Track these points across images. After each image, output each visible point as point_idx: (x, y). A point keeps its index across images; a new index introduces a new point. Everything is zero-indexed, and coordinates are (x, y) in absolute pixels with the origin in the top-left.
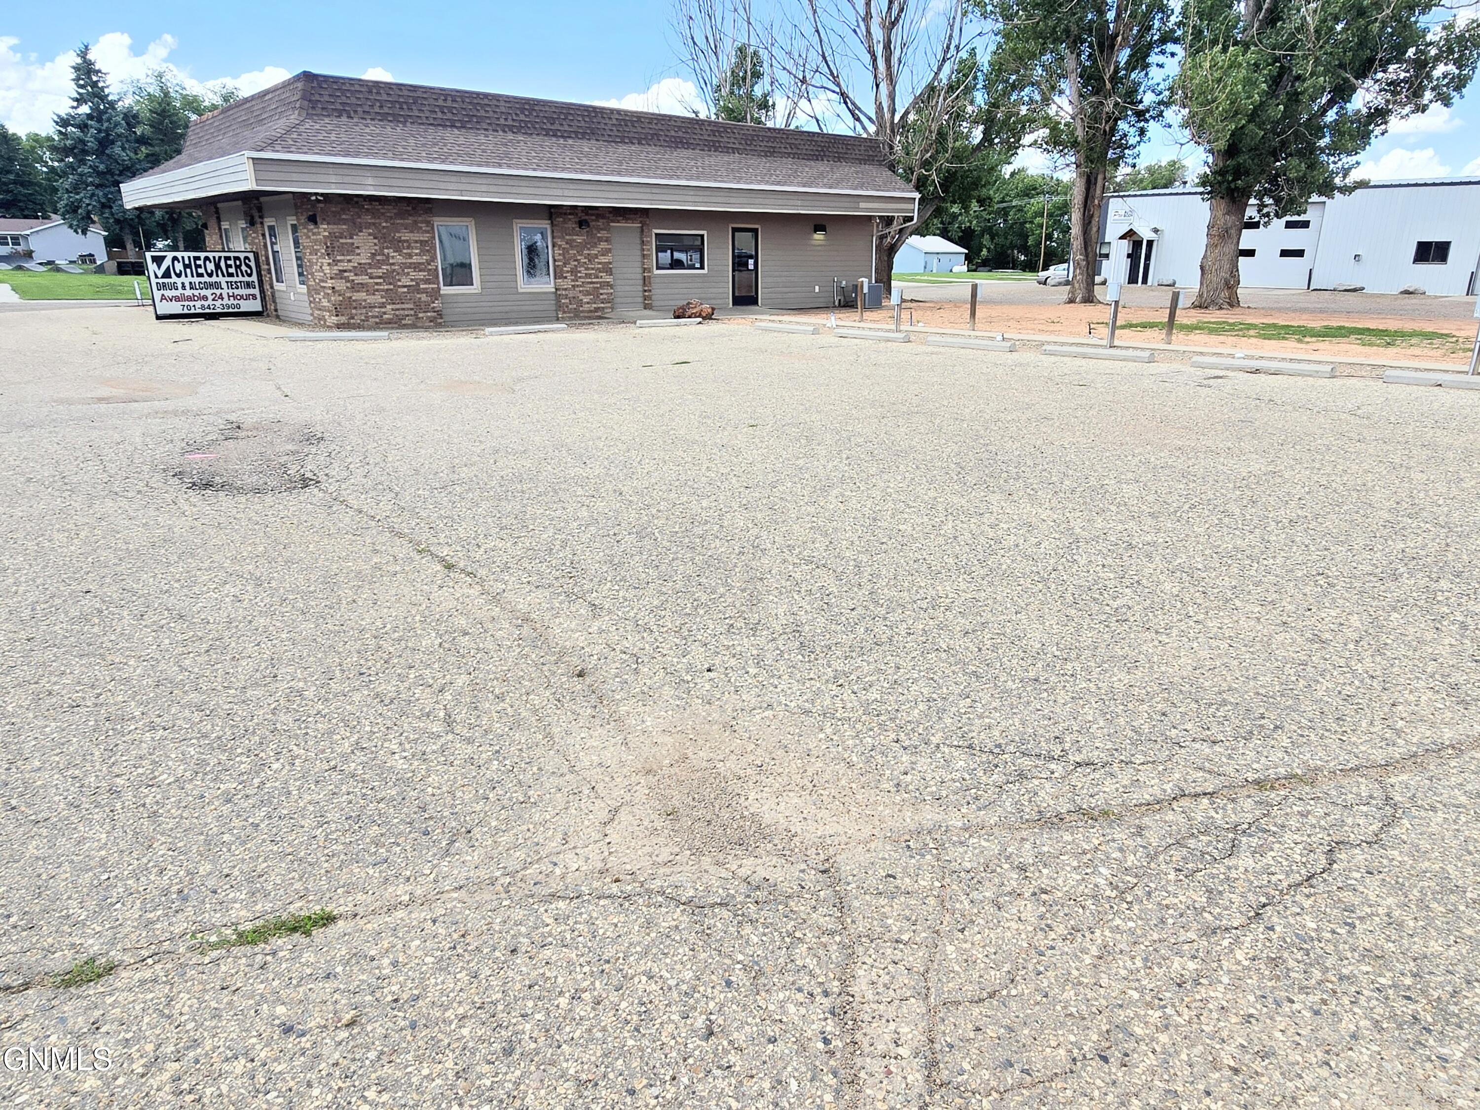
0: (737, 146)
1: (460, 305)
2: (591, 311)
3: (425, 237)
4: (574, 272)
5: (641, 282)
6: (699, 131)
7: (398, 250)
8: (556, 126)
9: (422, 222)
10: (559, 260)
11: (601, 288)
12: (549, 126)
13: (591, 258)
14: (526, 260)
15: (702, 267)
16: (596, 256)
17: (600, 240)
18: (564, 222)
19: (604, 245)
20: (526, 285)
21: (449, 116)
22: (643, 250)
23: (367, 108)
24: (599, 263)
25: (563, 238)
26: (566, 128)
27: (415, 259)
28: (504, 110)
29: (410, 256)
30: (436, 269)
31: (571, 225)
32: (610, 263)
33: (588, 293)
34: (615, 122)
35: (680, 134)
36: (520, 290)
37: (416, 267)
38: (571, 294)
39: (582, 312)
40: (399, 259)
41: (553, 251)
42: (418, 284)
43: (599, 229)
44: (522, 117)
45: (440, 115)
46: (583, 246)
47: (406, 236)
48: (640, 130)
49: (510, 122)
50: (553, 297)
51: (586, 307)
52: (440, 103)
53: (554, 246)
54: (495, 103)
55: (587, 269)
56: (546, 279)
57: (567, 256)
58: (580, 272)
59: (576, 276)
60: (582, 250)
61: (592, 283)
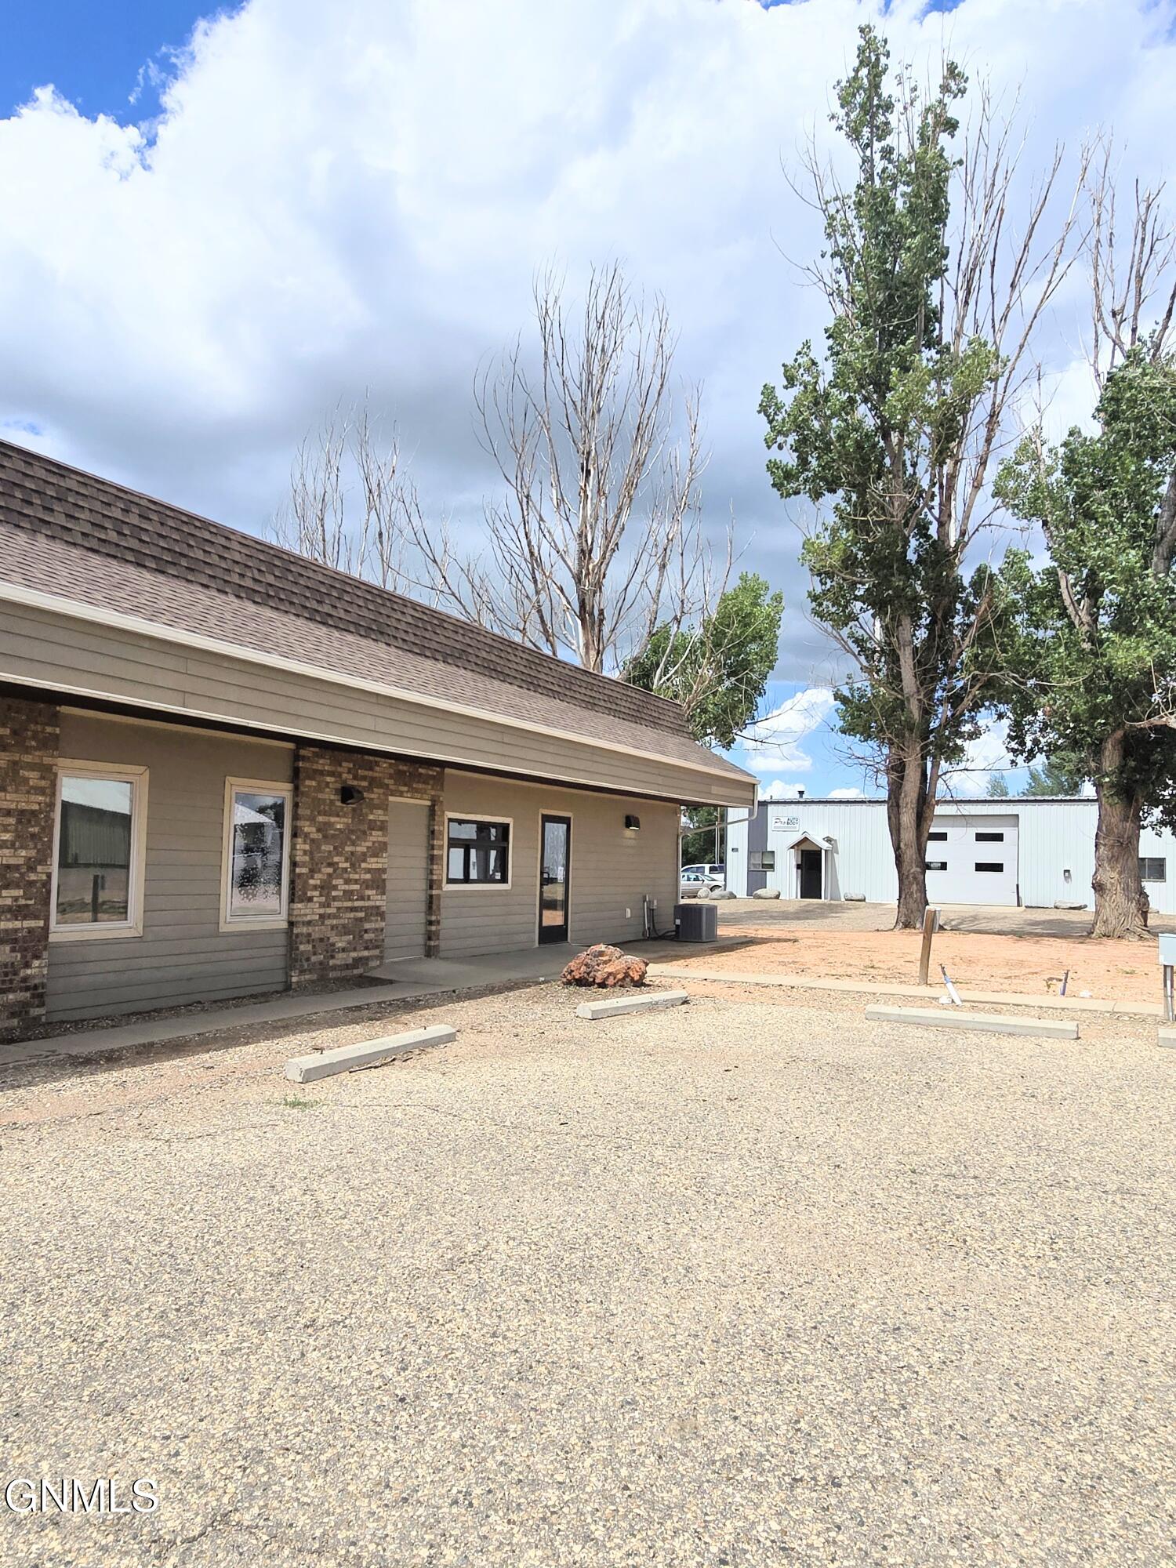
1: (91, 967)
2: (347, 967)
4: (326, 887)
5: (423, 907)
9: (32, 767)
10: (304, 865)
11: (366, 919)
13: (355, 860)
14: (241, 860)
15: (504, 880)
16: (364, 857)
17: (372, 826)
18: (318, 789)
19: (376, 836)
20: (234, 917)
22: (433, 847)
24: (368, 871)
25: (312, 819)
30: (47, 884)
31: (329, 792)
32: (384, 871)
33: (345, 930)
36: (223, 928)
38: (316, 932)
39: (334, 968)
41: (293, 847)
43: (372, 806)
45: (113, 536)
46: (345, 836)
50: (281, 940)
51: (340, 959)
52: (117, 513)
53: (295, 835)
54: (223, 541)
55: (347, 882)
56: (273, 901)
57: (317, 855)
58: (335, 888)
59: (328, 895)
60: (343, 844)
61: (353, 909)
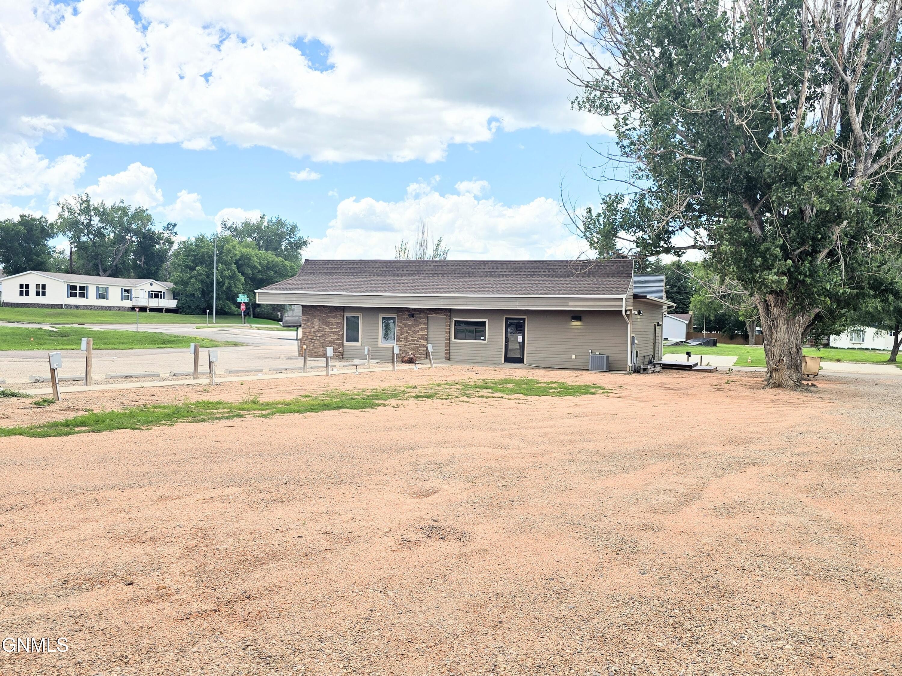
0: (507, 273)
1: (351, 350)
3: (340, 321)
4: (406, 338)
5: (445, 345)
6: (483, 267)
7: (328, 326)
8: (401, 271)
9: (339, 315)
10: (399, 333)
11: (419, 347)
12: (397, 272)
13: (415, 332)
14: (384, 332)
15: (485, 339)
16: (418, 331)
17: (421, 323)
18: (403, 315)
19: (423, 326)
20: (382, 344)
21: (352, 271)
22: (447, 329)
23: (321, 271)
24: (420, 335)
25: (401, 322)
26: (405, 272)
27: (333, 330)
28: (377, 266)
29: (332, 328)
30: (343, 335)
31: (406, 316)
32: (426, 335)
33: (412, 349)
34: (432, 267)
35: (470, 269)
36: (379, 346)
37: (334, 333)
38: (403, 349)
40: (327, 329)
41: (397, 328)
42: (334, 341)
43: (421, 318)
44: (385, 269)
45: (349, 271)
46: (412, 326)
47: (331, 320)
48: (445, 269)
49: (378, 272)
53: (398, 326)
54: (375, 264)
55: (412, 337)
56: (393, 341)
57: (403, 331)
58: (409, 338)
59: (406, 340)
60: (411, 328)
61: (414, 344)
